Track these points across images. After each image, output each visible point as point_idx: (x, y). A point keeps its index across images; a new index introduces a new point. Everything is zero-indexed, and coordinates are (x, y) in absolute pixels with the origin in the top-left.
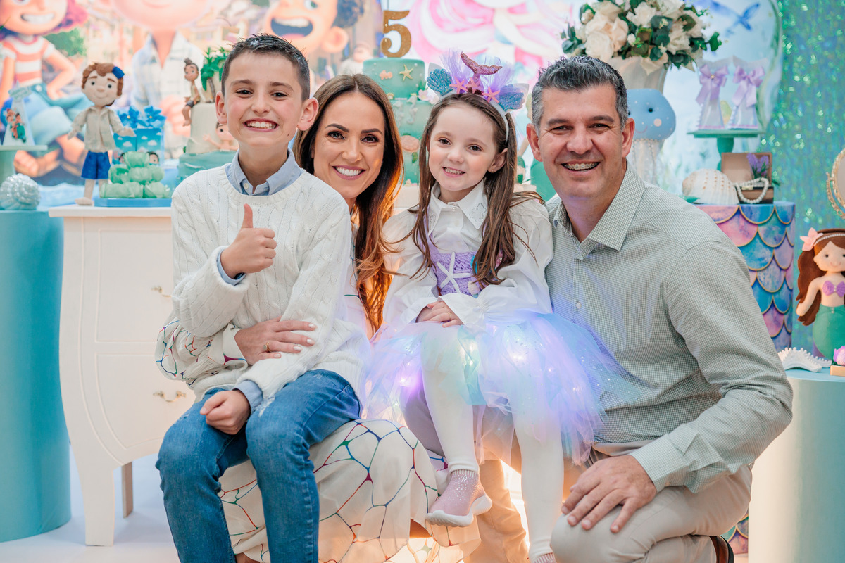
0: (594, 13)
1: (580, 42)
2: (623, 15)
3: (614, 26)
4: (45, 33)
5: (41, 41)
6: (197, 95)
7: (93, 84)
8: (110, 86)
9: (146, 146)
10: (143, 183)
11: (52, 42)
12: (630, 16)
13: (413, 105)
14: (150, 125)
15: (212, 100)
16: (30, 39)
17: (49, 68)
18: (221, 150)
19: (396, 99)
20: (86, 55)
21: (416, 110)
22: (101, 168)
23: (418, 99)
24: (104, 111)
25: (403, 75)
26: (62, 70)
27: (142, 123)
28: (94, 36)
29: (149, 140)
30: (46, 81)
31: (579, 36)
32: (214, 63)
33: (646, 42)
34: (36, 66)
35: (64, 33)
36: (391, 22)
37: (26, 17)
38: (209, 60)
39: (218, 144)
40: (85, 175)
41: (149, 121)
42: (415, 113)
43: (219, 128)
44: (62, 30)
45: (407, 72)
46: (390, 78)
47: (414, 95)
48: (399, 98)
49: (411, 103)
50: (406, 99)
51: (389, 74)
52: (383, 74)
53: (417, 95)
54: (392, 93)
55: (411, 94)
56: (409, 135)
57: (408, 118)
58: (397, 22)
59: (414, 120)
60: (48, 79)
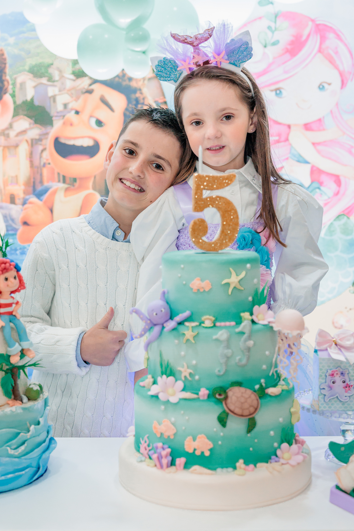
13: (245, 336)
19: (218, 324)
21: (251, 343)
23: (253, 322)
25: (228, 284)
36: (206, 194)
42: (249, 349)
45: (234, 279)
46: (207, 290)
47: (246, 315)
48: (223, 324)
49: (242, 333)
50: (233, 323)
51: (206, 285)
52: (196, 283)
53: (252, 314)
54: (210, 315)
55: (242, 314)
56: (239, 384)
57: (238, 358)
58: (215, 194)
59: (248, 359)
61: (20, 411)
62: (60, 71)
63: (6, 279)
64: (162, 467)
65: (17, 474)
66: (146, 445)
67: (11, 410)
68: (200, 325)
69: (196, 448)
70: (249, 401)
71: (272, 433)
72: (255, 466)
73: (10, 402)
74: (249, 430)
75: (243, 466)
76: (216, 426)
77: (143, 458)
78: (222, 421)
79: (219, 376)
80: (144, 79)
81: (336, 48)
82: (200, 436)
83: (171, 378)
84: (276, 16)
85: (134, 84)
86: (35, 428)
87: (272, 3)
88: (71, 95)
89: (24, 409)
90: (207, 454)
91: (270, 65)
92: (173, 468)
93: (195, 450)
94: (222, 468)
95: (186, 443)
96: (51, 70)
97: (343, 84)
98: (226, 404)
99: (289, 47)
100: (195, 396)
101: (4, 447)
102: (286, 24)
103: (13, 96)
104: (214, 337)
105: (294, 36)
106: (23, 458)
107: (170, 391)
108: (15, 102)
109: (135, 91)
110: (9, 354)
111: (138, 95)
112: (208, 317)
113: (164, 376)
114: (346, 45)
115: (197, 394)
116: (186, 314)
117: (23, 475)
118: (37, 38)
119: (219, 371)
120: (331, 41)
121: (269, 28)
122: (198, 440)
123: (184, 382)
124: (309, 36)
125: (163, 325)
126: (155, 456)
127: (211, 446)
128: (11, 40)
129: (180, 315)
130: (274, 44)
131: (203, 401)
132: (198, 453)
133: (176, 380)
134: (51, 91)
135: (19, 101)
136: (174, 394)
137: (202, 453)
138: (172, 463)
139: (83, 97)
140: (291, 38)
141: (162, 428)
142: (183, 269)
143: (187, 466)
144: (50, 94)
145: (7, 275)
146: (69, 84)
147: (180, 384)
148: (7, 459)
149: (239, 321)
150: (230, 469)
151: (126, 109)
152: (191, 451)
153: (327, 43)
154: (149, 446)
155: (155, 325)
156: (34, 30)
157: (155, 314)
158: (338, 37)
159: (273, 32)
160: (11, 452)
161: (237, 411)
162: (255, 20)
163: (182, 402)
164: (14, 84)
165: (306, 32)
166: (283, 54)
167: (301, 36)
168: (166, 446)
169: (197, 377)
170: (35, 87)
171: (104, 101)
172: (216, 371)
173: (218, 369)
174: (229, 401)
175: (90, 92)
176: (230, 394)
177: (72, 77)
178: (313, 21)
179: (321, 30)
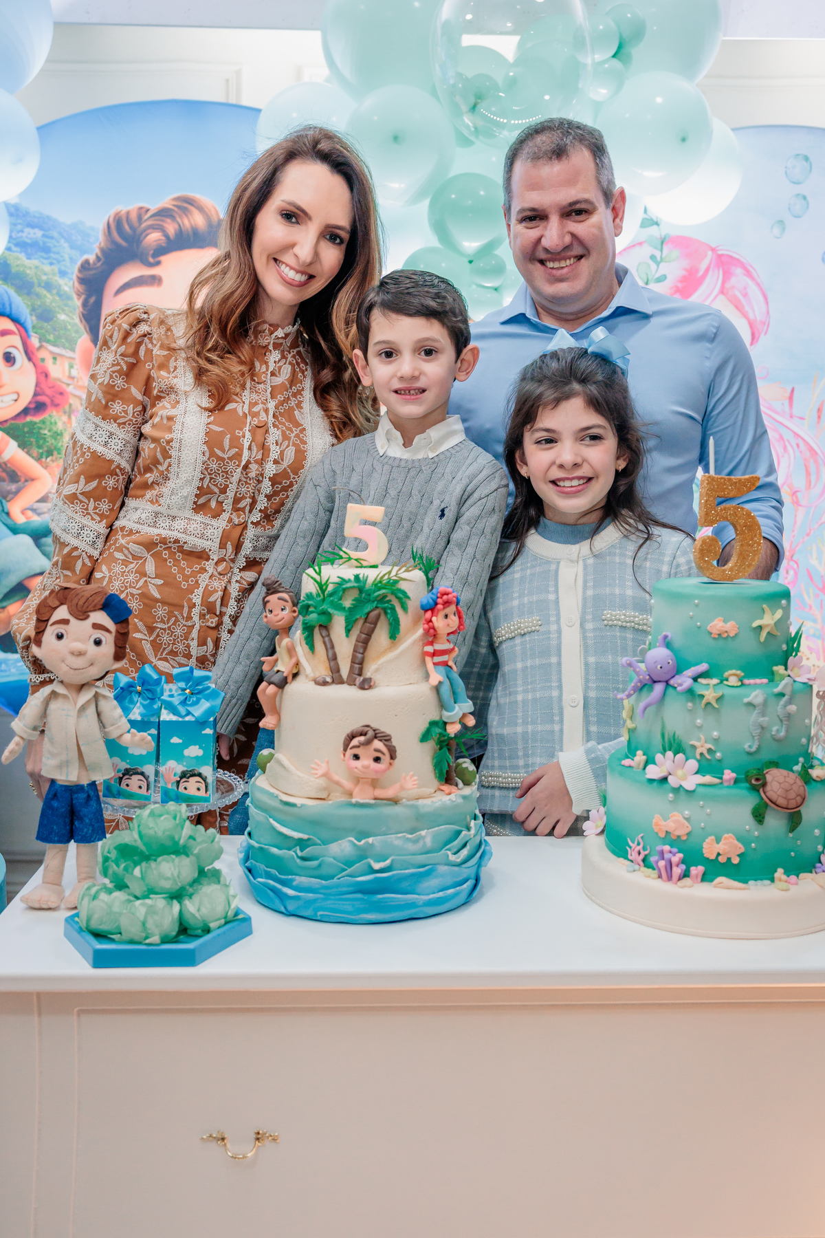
6: (294, 660)
7: (60, 637)
8: (98, 643)
9: (179, 758)
10: (177, 895)
11: (15, 437)
13: (785, 698)
14: (189, 713)
15: (329, 680)
17: (11, 477)
18: (354, 800)
19: (746, 681)
21: (793, 708)
22: (81, 819)
23: (791, 679)
24: (87, 696)
25: (760, 628)
26: (30, 479)
27: (172, 709)
29: (186, 745)
30: (6, 495)
32: (331, 595)
38: (322, 587)
39: (348, 784)
40: (45, 835)
41: (184, 703)
42: (789, 716)
43: (350, 752)
44: (29, 419)
45: (770, 621)
46: (732, 635)
47: (780, 669)
48: (752, 681)
49: (782, 695)
50: (765, 681)
51: (730, 627)
52: (717, 625)
53: (786, 669)
54: (737, 670)
55: (775, 668)
56: (775, 764)
57: (775, 729)
59: (787, 731)
60: (9, 492)
61: (460, 801)
63: (446, 616)
64: (670, 878)
65: (458, 888)
66: (640, 847)
67: (450, 800)
68: (721, 682)
69: (721, 852)
70: (795, 788)
71: (817, 831)
72: (798, 877)
73: (446, 788)
74: (792, 829)
75: (784, 877)
76: (748, 823)
77: (637, 867)
78: (759, 816)
79: (749, 754)
81: (745, 288)
82: (726, 835)
83: (680, 756)
84: (663, 242)
86: (475, 824)
87: (657, 224)
89: (465, 797)
90: (736, 860)
92: (687, 881)
93: (719, 854)
94: (756, 880)
95: (705, 845)
97: (754, 337)
98: (765, 793)
99: (679, 285)
100: (717, 781)
101: (443, 851)
102: (676, 253)
104: (746, 700)
105: (686, 270)
106: (463, 866)
107: (680, 772)
110: (446, 720)
112: (734, 671)
113: (670, 754)
114: (758, 285)
115: (721, 778)
116: (703, 667)
117: (462, 890)
119: (750, 747)
120: (738, 279)
121: (653, 257)
122: (723, 841)
123: (698, 761)
124: (707, 270)
125: (667, 682)
126: (662, 864)
127: (743, 850)
129: (693, 668)
130: (660, 279)
131: (728, 787)
132: (722, 859)
133: (687, 760)
136: (685, 779)
137: (729, 859)
138: (685, 875)
140: (684, 273)
141: (670, 825)
142: (697, 605)
143: (705, 878)
145: (448, 610)
148: (446, 868)
149: (772, 676)
150: (768, 882)
152: (713, 857)
153: (733, 281)
154: (644, 849)
155: (655, 682)
157: (659, 667)
158: (748, 274)
159: (658, 264)
160: (452, 858)
161: (781, 801)
162: (634, 246)
163: (701, 790)
165: (703, 266)
167: (697, 271)
168: (675, 850)
169: (718, 755)
172: (746, 746)
173: (749, 745)
174: (768, 788)
176: (769, 777)
178: (713, 250)
179: (726, 263)
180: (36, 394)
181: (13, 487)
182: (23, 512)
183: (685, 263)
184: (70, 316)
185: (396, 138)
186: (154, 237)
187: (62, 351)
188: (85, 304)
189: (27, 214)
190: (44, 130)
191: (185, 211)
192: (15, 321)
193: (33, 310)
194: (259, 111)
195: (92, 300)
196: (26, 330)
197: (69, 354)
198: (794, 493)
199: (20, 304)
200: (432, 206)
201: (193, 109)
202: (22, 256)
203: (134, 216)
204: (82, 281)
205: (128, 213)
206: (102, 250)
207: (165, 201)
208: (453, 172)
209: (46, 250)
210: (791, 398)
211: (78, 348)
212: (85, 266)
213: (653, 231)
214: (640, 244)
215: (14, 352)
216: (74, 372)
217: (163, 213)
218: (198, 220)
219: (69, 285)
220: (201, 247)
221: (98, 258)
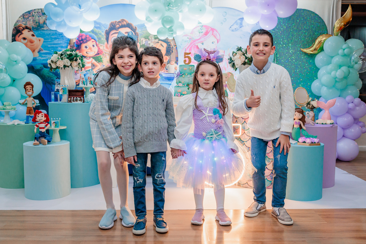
0: (236, 54)
1: (233, 61)
2: (244, 54)
3: (242, 57)
4: (92, 57)
5: (91, 58)
12: (246, 55)
13: (192, 77)
16: (89, 58)
17: (93, 66)
20: (103, 62)
26: (97, 66)
28: (105, 58)
30: (92, 69)
31: (233, 59)
33: (250, 61)
34: (90, 65)
35: (97, 57)
36: (186, 56)
37: (87, 52)
45: (191, 68)
46: (186, 70)
48: (189, 75)
57: (191, 80)
58: (188, 55)
60: (93, 68)
62: (151, 38)
66: (176, 94)
68: (185, 75)
76: (187, 90)
79: (188, 83)
80: (171, 40)
81: (216, 34)
84: (202, 26)
85: (169, 41)
88: (154, 43)
91: (201, 37)
96: (149, 38)
97: (218, 42)
102: (204, 28)
103: (140, 43)
107: (180, 85)
108: (140, 45)
109: (169, 43)
111: (170, 43)
113: (179, 83)
114: (218, 33)
115: (185, 85)
116: (183, 73)
118: (147, 30)
120: (215, 32)
121: (201, 29)
124: (210, 31)
127: (187, 92)
128: (140, 30)
130: (202, 32)
134: (149, 42)
135: (141, 45)
137: (185, 93)
139: (156, 44)
141: (179, 91)
142: (183, 67)
144: (149, 43)
146: (153, 41)
147: (182, 84)
151: (167, 47)
153: (214, 33)
155: (178, 75)
156: (146, 28)
157: (178, 73)
158: (217, 31)
161: (191, 87)
163: (182, 86)
164: (140, 41)
166: (203, 35)
167: (208, 31)
169: (184, 83)
170: (145, 41)
171: (161, 45)
174: (189, 86)
175: (158, 43)
177: (154, 39)
178: (211, 27)
179: (213, 30)
180: (98, 52)
181: (94, 67)
182: (95, 71)
183: (206, 30)
184: (104, 39)
185: (156, 11)
186: (118, 26)
187: (102, 45)
188: (106, 37)
189: (97, 22)
190: (100, 8)
191: (123, 22)
192: (94, 40)
193: (98, 38)
194: (135, 5)
195: (107, 36)
196: (96, 41)
197: (104, 45)
198: (225, 68)
199: (96, 37)
200: (162, 21)
201: (124, 5)
202: (96, 29)
203: (114, 22)
204: (106, 33)
205: (113, 22)
206: (109, 28)
207: (119, 20)
208: (166, 15)
209: (100, 28)
210: (224, 52)
211: (105, 44)
212: (106, 31)
213: (201, 24)
214: (198, 27)
215: (94, 45)
216: (104, 48)
217: (119, 22)
218: (125, 23)
219: (104, 34)
220: (125, 27)
221: (108, 29)
